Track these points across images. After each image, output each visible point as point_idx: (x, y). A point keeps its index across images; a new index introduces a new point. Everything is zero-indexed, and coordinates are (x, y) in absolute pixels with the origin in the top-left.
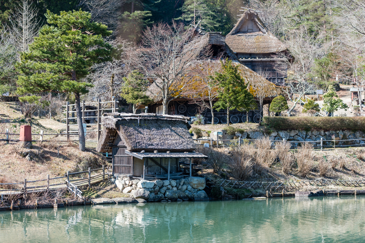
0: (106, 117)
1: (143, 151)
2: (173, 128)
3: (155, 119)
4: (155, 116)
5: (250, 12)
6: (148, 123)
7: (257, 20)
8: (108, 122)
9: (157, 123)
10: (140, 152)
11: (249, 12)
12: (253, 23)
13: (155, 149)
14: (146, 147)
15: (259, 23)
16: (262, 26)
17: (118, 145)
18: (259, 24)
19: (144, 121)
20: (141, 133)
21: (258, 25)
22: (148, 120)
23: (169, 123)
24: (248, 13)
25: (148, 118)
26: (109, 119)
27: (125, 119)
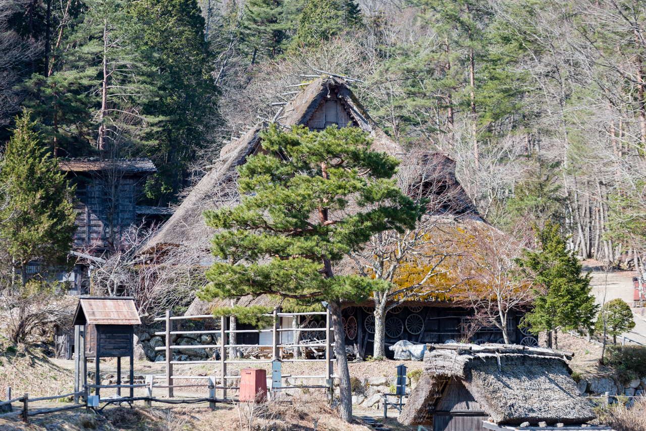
0: (434, 352)
1: (526, 424)
2: (551, 376)
3: (521, 356)
4: (519, 351)
5: (336, 82)
6: (511, 364)
7: (350, 101)
8: (440, 362)
9: (524, 364)
10: (519, 425)
11: (333, 82)
12: (340, 108)
13: (541, 420)
14: (526, 414)
15: (355, 108)
16: (363, 116)
17: (451, 411)
18: (355, 112)
19: (506, 361)
20: (508, 386)
21: (352, 112)
22: (512, 358)
23: (540, 364)
24: (330, 85)
25: (512, 355)
26: (445, 358)
27: (479, 358)
